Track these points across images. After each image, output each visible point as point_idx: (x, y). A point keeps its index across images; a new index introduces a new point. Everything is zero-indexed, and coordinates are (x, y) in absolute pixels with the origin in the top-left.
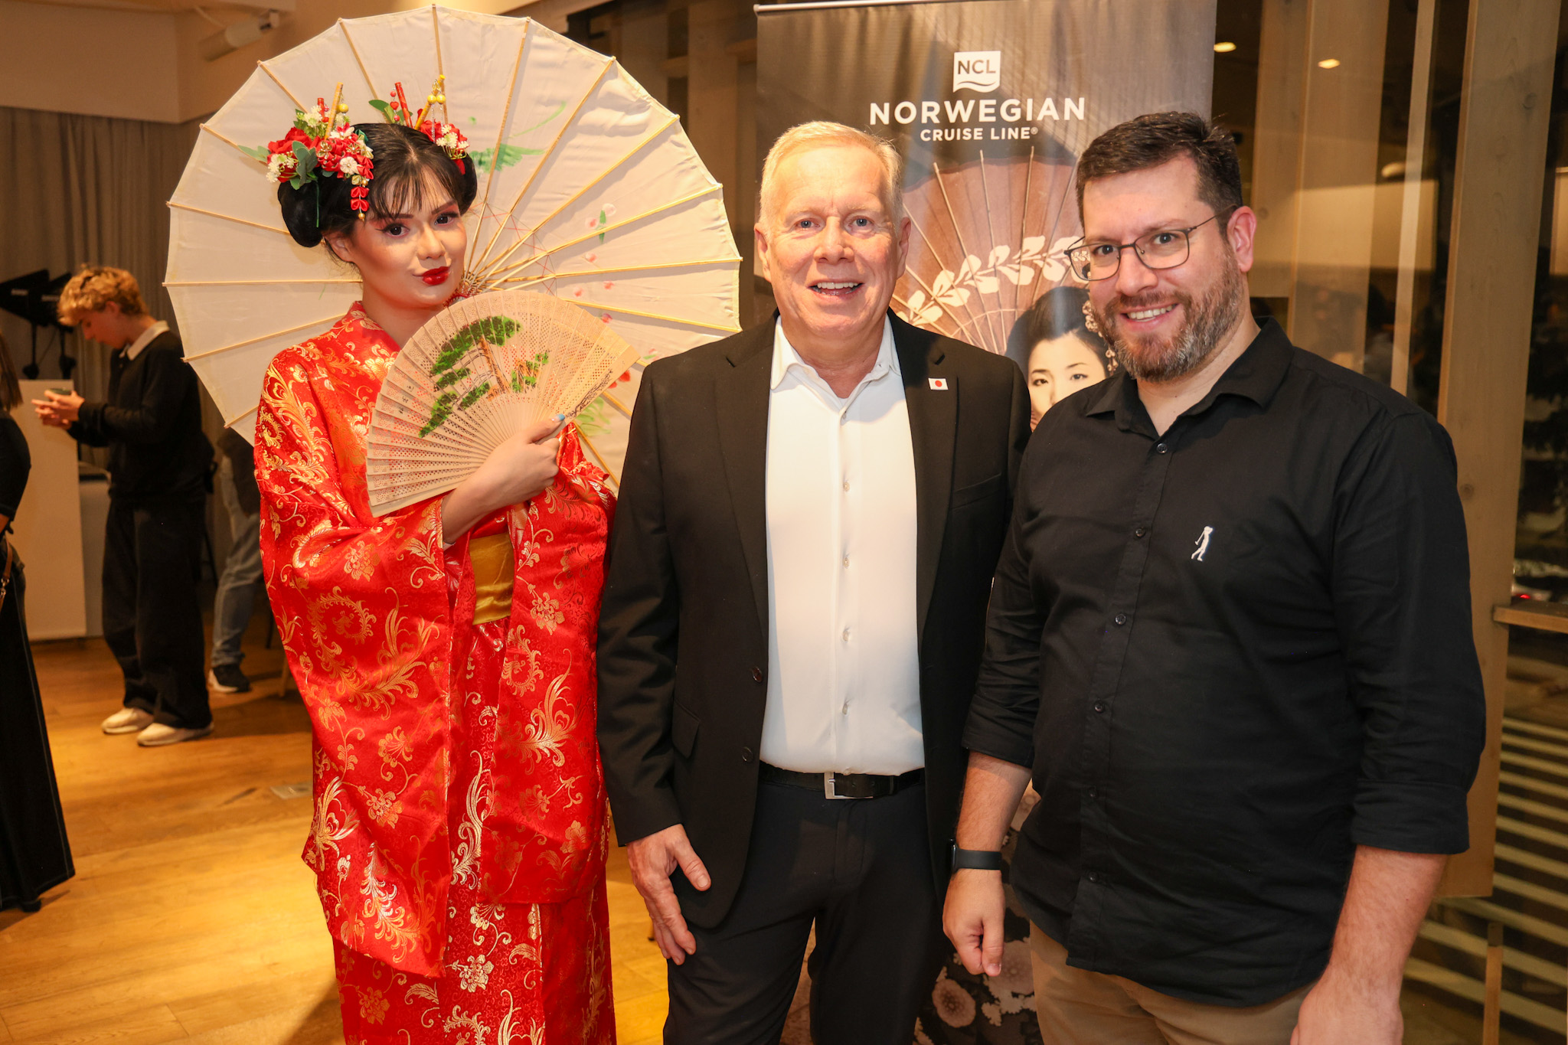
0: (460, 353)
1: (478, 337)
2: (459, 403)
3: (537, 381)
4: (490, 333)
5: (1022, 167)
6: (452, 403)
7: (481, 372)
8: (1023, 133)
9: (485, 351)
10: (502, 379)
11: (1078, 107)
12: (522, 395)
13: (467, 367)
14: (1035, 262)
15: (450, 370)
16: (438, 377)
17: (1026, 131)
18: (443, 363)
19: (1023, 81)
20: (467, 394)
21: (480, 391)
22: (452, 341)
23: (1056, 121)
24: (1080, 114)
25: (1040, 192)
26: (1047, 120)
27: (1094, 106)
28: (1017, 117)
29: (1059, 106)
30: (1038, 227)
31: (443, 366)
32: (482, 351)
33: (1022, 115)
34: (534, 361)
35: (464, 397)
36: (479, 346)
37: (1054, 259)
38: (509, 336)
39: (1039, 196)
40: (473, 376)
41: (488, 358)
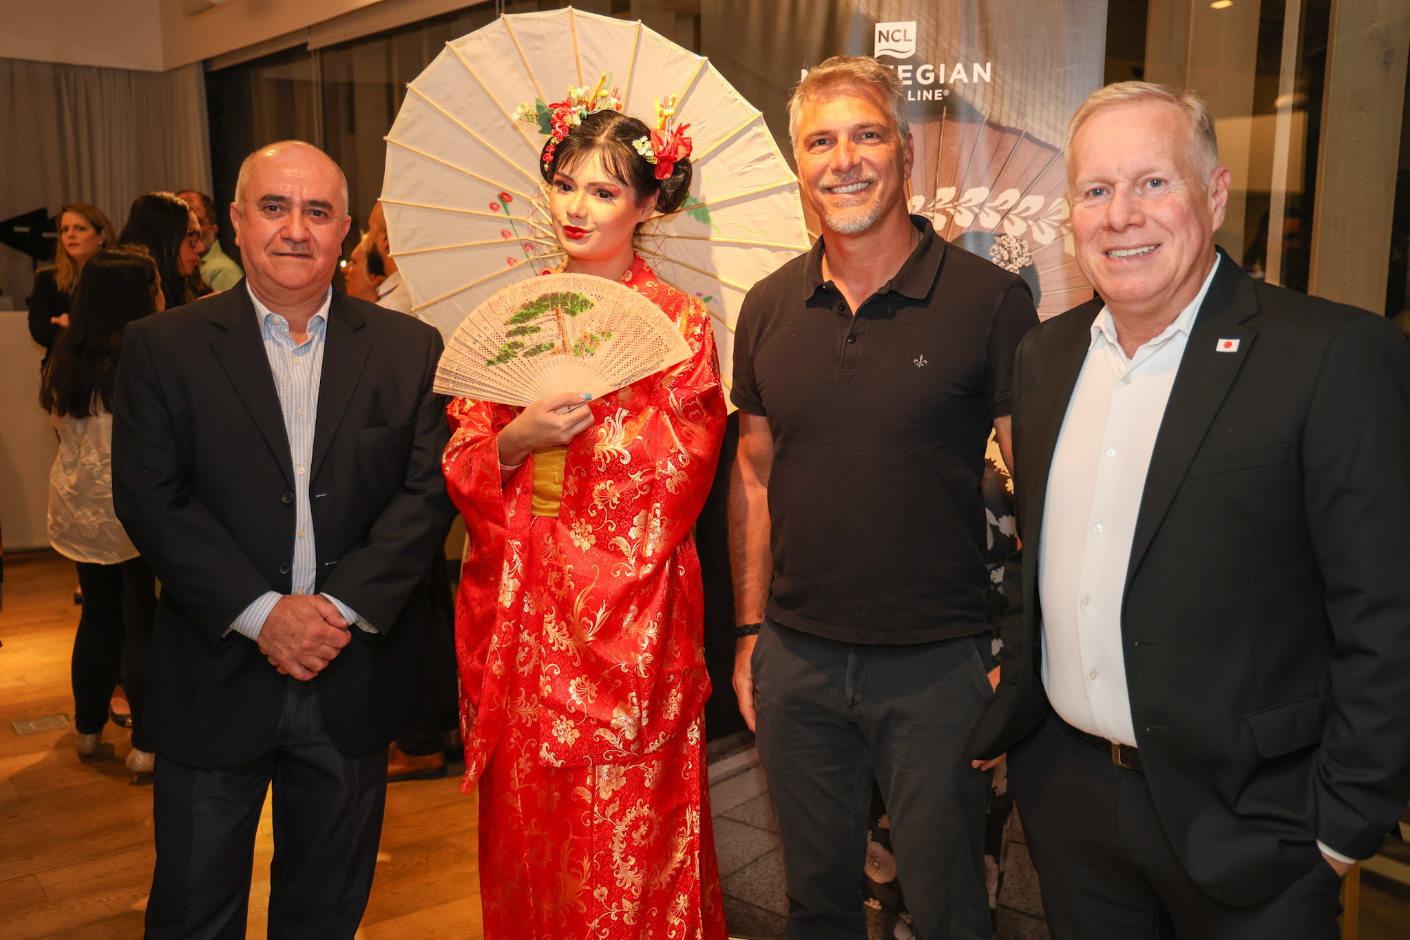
0: (536, 314)
1: (554, 306)
2: (525, 351)
3: (596, 351)
4: (566, 304)
5: (936, 125)
6: (519, 350)
7: (550, 332)
8: (936, 95)
9: (558, 317)
10: (567, 343)
11: (985, 71)
12: (580, 359)
13: (539, 326)
14: (947, 210)
15: (523, 325)
16: (513, 327)
17: (939, 93)
18: (519, 318)
19: (936, 48)
20: (534, 347)
21: (545, 347)
22: (531, 302)
23: (965, 84)
24: (987, 78)
25: (951, 147)
26: (957, 83)
27: (999, 69)
28: (932, 80)
29: (969, 71)
30: (949, 179)
31: (519, 319)
32: (555, 317)
33: (935, 79)
34: (599, 336)
35: (531, 348)
36: (554, 312)
37: (964, 207)
38: (582, 311)
39: (951, 151)
40: (541, 334)
41: (559, 324)
